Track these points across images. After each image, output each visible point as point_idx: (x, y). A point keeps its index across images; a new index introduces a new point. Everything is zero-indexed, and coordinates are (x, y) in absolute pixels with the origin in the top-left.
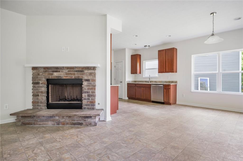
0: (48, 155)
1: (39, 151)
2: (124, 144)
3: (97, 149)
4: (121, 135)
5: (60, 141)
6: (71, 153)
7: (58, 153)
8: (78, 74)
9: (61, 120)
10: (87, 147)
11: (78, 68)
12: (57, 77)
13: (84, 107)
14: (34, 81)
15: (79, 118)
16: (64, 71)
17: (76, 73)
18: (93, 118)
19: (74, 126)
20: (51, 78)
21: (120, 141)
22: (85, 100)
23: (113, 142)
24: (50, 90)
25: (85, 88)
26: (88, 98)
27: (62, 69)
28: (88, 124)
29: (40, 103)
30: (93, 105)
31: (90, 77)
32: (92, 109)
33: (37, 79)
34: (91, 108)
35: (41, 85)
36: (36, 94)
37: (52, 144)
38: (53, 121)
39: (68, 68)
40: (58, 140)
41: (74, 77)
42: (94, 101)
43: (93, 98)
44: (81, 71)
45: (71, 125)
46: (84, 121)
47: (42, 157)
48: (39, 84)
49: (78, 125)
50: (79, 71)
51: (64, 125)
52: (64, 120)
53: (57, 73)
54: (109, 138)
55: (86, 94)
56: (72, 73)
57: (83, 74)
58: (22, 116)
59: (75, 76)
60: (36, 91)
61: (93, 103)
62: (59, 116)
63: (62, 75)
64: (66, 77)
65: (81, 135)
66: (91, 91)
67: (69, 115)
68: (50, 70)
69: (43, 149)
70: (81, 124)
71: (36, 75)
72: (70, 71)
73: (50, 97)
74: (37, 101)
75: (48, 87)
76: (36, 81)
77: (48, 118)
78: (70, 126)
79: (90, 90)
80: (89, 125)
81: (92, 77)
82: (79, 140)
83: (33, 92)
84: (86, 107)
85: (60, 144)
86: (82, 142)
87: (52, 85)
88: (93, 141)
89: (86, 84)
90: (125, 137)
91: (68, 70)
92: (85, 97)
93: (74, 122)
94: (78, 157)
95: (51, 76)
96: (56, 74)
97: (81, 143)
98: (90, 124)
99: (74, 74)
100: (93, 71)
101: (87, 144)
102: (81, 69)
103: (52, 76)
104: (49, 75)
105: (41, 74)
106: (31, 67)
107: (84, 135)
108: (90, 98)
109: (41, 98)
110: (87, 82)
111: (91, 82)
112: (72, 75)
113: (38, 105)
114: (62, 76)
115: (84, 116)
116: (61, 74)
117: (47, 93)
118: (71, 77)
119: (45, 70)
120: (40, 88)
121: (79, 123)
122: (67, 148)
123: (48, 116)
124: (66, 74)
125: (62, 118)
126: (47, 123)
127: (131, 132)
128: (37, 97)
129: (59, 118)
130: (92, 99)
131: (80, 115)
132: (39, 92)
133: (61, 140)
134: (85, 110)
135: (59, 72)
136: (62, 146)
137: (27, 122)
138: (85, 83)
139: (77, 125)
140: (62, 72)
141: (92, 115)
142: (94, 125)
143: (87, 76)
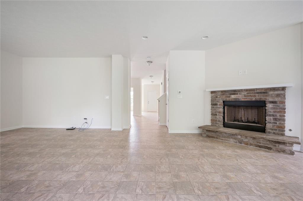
0: (169, 167)
1: (164, 161)
2: (257, 190)
3: (216, 181)
4: (256, 176)
5: (181, 159)
6: (188, 174)
7: (177, 169)
8: (260, 96)
9: (244, 140)
10: (205, 174)
11: (259, 90)
12: (235, 99)
13: (269, 131)
14: (213, 103)
15: (267, 141)
16: (243, 93)
17: (257, 95)
18: (288, 145)
19: (260, 148)
20: (228, 100)
21: (252, 185)
22: (270, 124)
23: (241, 181)
24: (226, 111)
25: (270, 110)
26: (274, 121)
27: (240, 92)
28: (280, 151)
29: (218, 122)
30: (283, 130)
31: (277, 99)
32: (280, 135)
33: (215, 101)
34: (280, 133)
35: (219, 106)
36: (215, 113)
37: (175, 159)
38: (235, 139)
39: (247, 90)
40: (181, 157)
41: (254, 99)
42: (283, 126)
43: (283, 122)
44: (264, 93)
45: (256, 146)
46: (274, 146)
47: (165, 167)
48: (217, 105)
49: (265, 148)
50: (261, 93)
51: (248, 145)
52: (247, 140)
53: (234, 95)
54: (236, 174)
55: (272, 118)
56: (252, 95)
57: (267, 96)
58: (207, 130)
59: (256, 98)
60: (214, 111)
61: (282, 128)
62: (241, 136)
63: (241, 97)
64: (245, 99)
65: (203, 160)
66: (278, 115)
67: (254, 137)
68: (227, 93)
69: (167, 160)
70: (270, 149)
71: (214, 98)
72: (250, 93)
73: (226, 117)
74: (215, 119)
75: (224, 108)
76: (215, 103)
77: (230, 136)
78: (254, 147)
79: (278, 113)
80: (282, 152)
81: (280, 98)
82: (200, 164)
83: (211, 112)
84: (271, 131)
85: (181, 161)
86: (202, 167)
87: (228, 107)
88: (214, 170)
89: (271, 106)
90: (262, 182)
91: (247, 92)
92: (269, 120)
93: (260, 145)
94: (193, 181)
95: (228, 98)
96: (233, 97)
97: (200, 168)
98: (284, 151)
99: (255, 96)
100: (281, 92)
101: (206, 171)
102: (263, 90)
103: (230, 98)
104: (226, 97)
105: (219, 96)
106: (210, 91)
107: (206, 161)
108: (278, 123)
109: (219, 117)
110: (272, 104)
111: (278, 104)
112: (252, 97)
113: (216, 123)
114: (239, 98)
115: (275, 140)
116: (239, 97)
117: (223, 114)
118: (251, 99)
119: (222, 93)
120: (218, 109)
121: (267, 147)
122: (185, 167)
123: (229, 134)
124: (245, 96)
125: (245, 138)
126: (228, 139)
127: (276, 180)
128: (216, 116)
129: (241, 137)
130: (280, 124)
131: (268, 139)
132: (217, 112)
133: (183, 158)
134: (270, 134)
135: (237, 94)
136: (182, 164)
137: (211, 135)
138: (269, 106)
139: (263, 148)
140: (240, 94)
141: (287, 141)
142: (289, 154)
143: (273, 98)
